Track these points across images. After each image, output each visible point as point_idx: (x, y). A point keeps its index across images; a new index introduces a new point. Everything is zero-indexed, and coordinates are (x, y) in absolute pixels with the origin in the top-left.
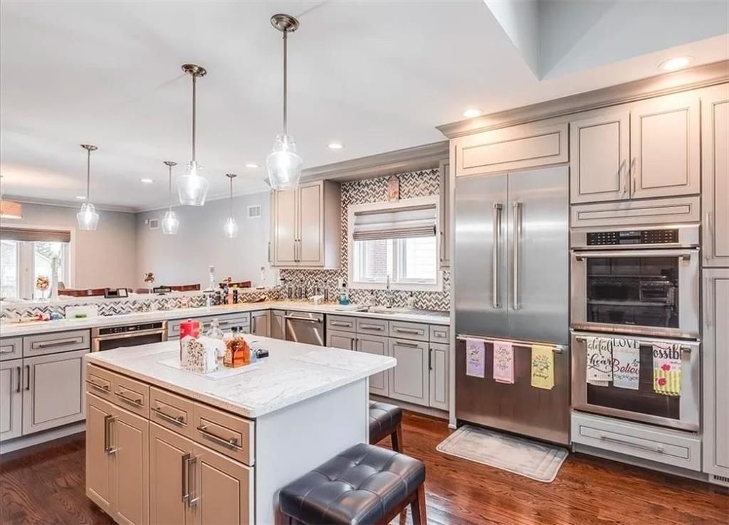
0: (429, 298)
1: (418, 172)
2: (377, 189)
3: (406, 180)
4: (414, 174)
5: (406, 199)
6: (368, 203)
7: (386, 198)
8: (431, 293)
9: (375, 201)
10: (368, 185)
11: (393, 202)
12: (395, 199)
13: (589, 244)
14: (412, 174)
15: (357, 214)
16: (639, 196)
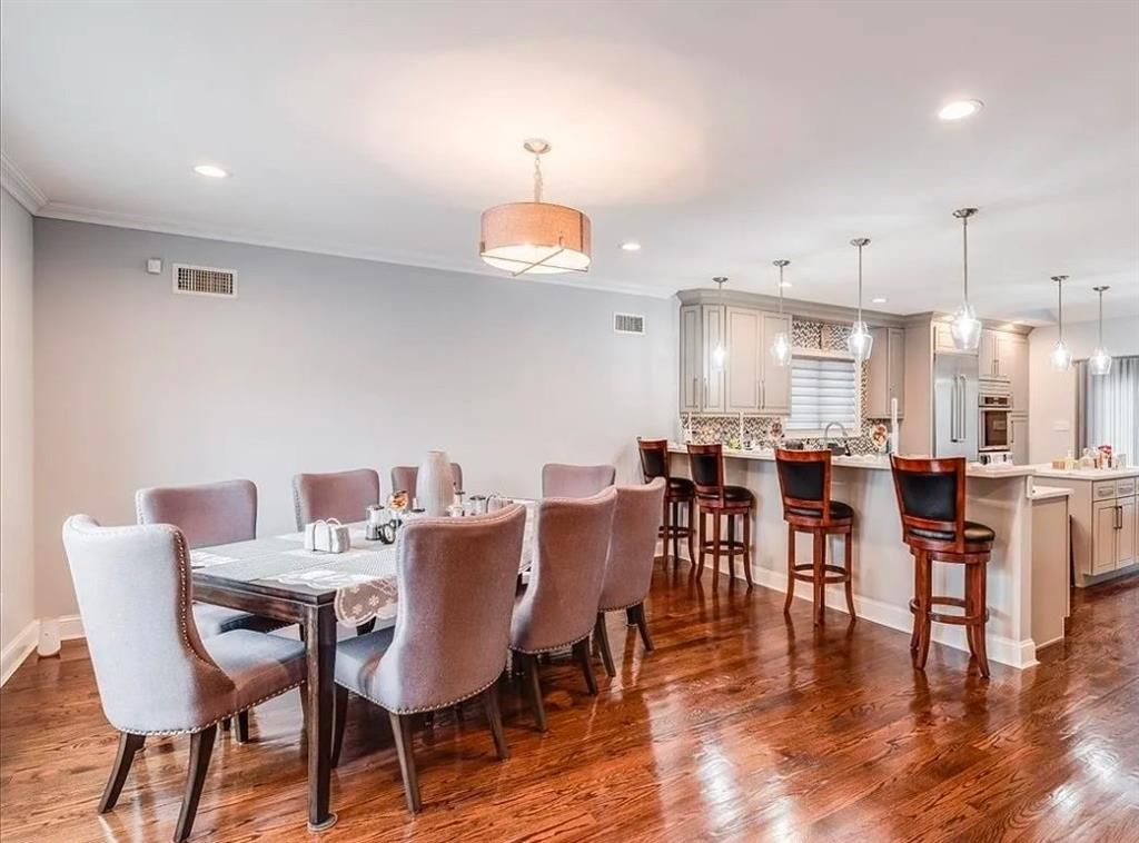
1: (843, 328)
2: (808, 334)
3: (834, 332)
4: (839, 328)
5: (834, 350)
7: (817, 345)
9: (805, 346)
10: (800, 328)
11: (824, 351)
12: (826, 349)
13: (987, 402)
14: (837, 329)
16: (998, 379)
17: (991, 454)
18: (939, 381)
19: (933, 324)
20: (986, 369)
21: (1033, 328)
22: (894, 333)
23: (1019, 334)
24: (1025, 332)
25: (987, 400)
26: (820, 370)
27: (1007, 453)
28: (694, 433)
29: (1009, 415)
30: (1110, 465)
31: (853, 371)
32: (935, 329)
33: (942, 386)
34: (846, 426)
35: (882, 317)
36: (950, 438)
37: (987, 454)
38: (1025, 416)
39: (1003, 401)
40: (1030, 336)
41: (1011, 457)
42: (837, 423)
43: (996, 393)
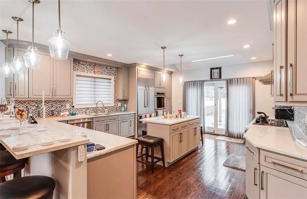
0: (109, 108)
1: (106, 67)
2: (88, 67)
3: (101, 68)
4: (104, 67)
5: (101, 75)
6: (83, 72)
7: (93, 72)
8: (110, 107)
9: (87, 72)
10: (84, 65)
11: (97, 75)
12: (98, 74)
13: (157, 94)
14: (103, 67)
15: (77, 76)
16: (161, 87)
17: (158, 110)
18: (139, 87)
19: (137, 67)
20: (157, 84)
21: (173, 72)
22: (124, 70)
23: (168, 73)
24: (171, 73)
25: (158, 93)
26: (95, 82)
27: (164, 110)
28: (14, 107)
29: (165, 98)
30: (181, 117)
31: (111, 83)
32: (138, 69)
33: (141, 89)
34: (104, 102)
35: (120, 64)
36: (144, 106)
37: (157, 111)
38: (170, 98)
39: (163, 94)
40: (172, 75)
41: (165, 111)
42: (101, 101)
43: (161, 91)
